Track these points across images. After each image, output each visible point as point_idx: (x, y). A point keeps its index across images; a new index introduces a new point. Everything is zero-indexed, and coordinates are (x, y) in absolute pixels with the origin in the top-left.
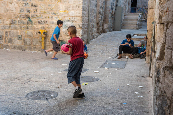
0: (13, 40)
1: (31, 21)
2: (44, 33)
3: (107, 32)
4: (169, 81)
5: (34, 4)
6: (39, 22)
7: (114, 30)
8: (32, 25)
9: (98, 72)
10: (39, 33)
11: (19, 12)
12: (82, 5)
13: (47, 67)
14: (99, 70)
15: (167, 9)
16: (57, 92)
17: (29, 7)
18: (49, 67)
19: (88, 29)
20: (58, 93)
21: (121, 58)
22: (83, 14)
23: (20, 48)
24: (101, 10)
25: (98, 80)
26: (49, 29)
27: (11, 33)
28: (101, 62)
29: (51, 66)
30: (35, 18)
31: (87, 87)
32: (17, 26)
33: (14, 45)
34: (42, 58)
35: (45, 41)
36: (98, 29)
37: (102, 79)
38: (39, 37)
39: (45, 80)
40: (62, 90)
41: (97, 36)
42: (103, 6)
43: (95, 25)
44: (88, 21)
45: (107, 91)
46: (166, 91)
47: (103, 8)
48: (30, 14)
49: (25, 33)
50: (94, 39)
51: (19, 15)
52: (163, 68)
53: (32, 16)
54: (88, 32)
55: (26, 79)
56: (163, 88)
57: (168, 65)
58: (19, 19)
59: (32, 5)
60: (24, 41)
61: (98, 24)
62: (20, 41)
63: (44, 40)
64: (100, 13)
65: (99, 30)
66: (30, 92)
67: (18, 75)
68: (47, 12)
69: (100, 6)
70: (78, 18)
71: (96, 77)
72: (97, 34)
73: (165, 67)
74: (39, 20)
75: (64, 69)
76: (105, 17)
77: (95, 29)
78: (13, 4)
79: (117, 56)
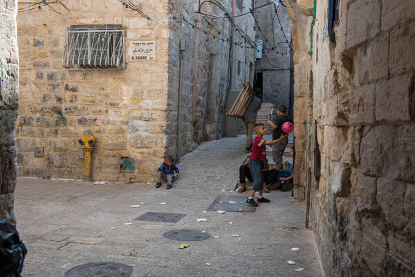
0: (25, 157)
1: (64, 120)
2: (91, 142)
3: (212, 140)
4: (374, 239)
5: (71, 85)
6: (80, 122)
7: (224, 136)
8: (65, 128)
9: (205, 220)
10: (81, 142)
11: (39, 101)
12: (166, 89)
13: (99, 213)
14: (207, 217)
15: (361, 100)
16: (130, 265)
17: (60, 91)
18: (104, 211)
19: (177, 133)
20: (131, 267)
21: (244, 190)
22: (168, 105)
23: (38, 173)
24: (201, 98)
25: (207, 236)
26: (100, 135)
27: (22, 143)
28: (207, 199)
29: (108, 209)
30: (72, 113)
31: (190, 253)
32: (35, 129)
33: (26, 167)
34: (87, 194)
35: (92, 159)
36: (195, 134)
37: (216, 235)
38: (78, 151)
39: (100, 240)
40: (139, 260)
41: (194, 148)
42: (203, 90)
43: (190, 126)
44: (178, 119)
45: (230, 260)
46: (366, 258)
47: (204, 94)
48: (63, 105)
49: (50, 143)
50: (187, 154)
51: (39, 108)
52: (357, 213)
53: (66, 109)
54: (177, 139)
55: (60, 238)
56: (358, 253)
57: (368, 207)
58: (38, 115)
59: (67, 88)
60: (49, 159)
61: (194, 124)
62: (40, 159)
63: (90, 156)
64: (198, 102)
65: (197, 136)
66: (72, 267)
67: (43, 230)
68: (97, 101)
69: (199, 89)
70: (159, 113)
71: (204, 231)
72: (193, 144)
73: (363, 211)
74: (79, 117)
75: (136, 216)
76: (209, 111)
77: (189, 135)
78: (28, 86)
79: (237, 187)
